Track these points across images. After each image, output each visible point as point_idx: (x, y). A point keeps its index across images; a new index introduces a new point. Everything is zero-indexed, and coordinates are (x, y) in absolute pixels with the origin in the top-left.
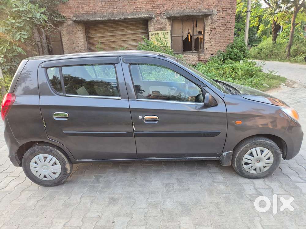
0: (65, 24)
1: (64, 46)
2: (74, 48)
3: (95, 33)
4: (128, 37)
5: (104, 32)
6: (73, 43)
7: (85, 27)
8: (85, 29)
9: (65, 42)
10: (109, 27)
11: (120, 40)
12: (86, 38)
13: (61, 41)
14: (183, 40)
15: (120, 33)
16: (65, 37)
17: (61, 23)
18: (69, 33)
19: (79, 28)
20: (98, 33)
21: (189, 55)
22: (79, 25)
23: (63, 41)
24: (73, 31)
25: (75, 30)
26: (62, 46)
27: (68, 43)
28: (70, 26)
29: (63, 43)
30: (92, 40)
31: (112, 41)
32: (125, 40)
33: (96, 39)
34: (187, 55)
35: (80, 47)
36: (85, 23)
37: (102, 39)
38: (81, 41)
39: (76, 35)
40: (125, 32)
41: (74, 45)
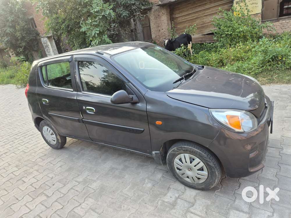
0: (153, 10)
1: (152, 30)
2: (159, 31)
3: (178, 13)
4: (211, 10)
5: (187, 11)
6: (159, 27)
7: (170, 8)
8: (169, 11)
9: (153, 26)
10: (192, 4)
11: (202, 16)
12: (170, 19)
13: (150, 26)
14: (280, 2)
15: (203, 8)
16: (152, 22)
17: (150, 9)
18: (156, 18)
19: (164, 11)
20: (181, 12)
21: (288, 21)
22: (163, 8)
23: (151, 26)
24: (159, 15)
25: (161, 14)
26: (150, 30)
27: (154, 27)
28: (156, 11)
29: (151, 28)
30: (175, 21)
31: (194, 18)
32: (207, 14)
33: (179, 19)
34: (284, 22)
35: (164, 29)
36: (170, 5)
37: (185, 18)
38: (165, 24)
39: (161, 18)
40: (207, 6)
41: (160, 28)
